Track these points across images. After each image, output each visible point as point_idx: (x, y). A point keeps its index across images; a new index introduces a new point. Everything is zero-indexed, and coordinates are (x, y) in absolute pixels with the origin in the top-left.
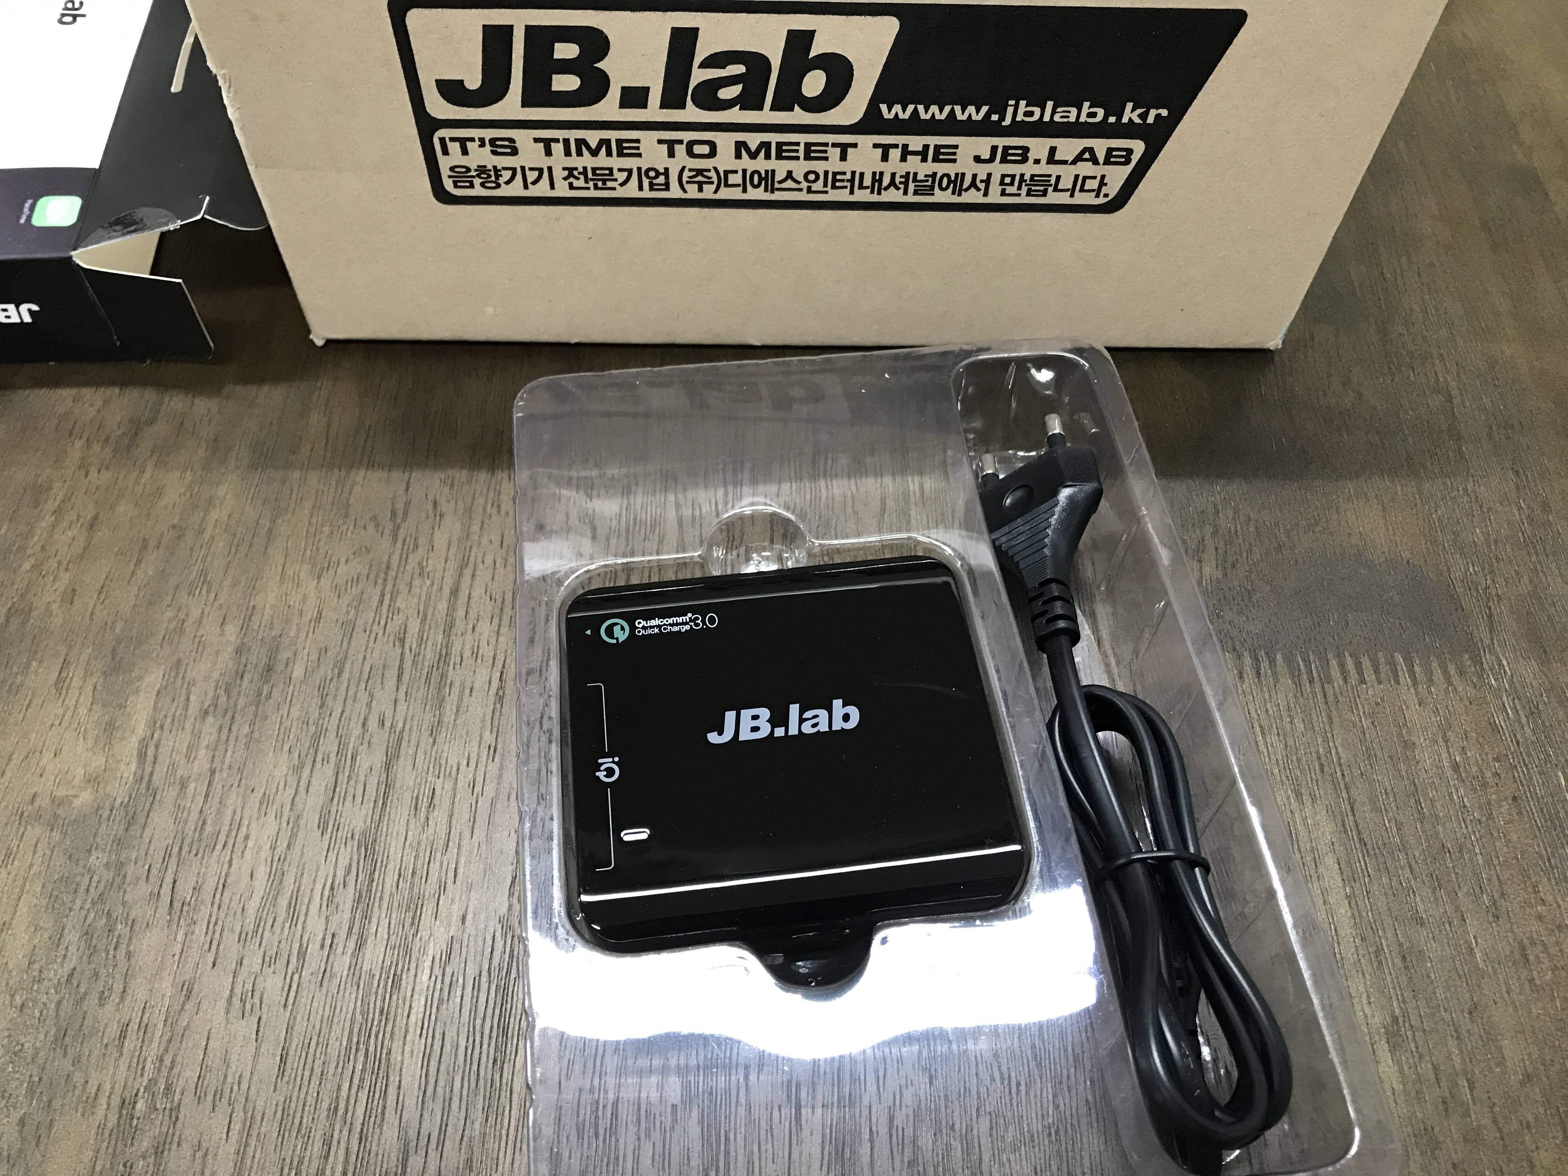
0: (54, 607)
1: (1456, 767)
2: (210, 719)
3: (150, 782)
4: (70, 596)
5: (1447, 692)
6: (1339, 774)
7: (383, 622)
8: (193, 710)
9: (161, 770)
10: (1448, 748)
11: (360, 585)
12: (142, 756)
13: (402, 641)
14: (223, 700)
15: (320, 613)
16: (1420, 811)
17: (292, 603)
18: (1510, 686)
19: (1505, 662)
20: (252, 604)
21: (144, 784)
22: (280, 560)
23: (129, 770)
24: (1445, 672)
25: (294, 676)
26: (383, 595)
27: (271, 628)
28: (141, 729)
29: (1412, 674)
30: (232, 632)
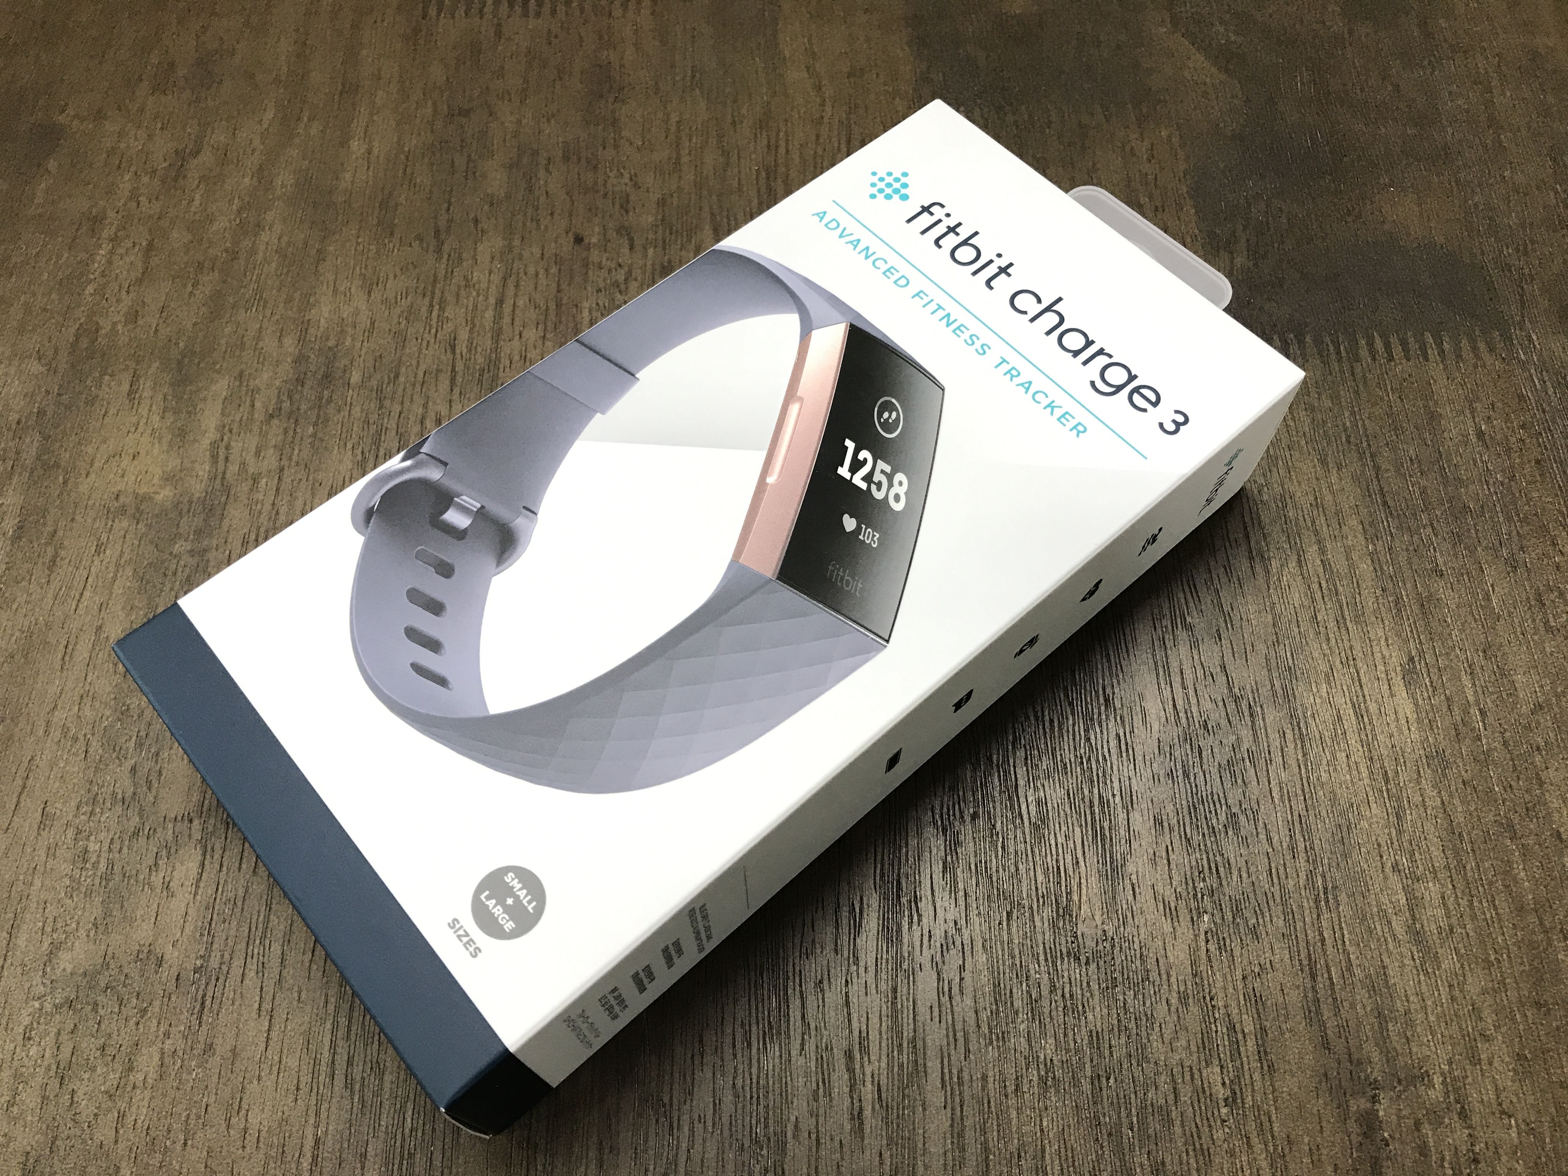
0: (119, 327)
1: (1480, 435)
2: (275, 422)
3: (223, 478)
4: (133, 317)
5: (1475, 366)
6: (1365, 444)
7: (433, 331)
8: (259, 416)
9: (233, 468)
10: (1474, 417)
11: (409, 298)
12: (214, 458)
13: (453, 349)
14: (286, 405)
15: (373, 324)
16: (1444, 477)
17: (345, 316)
18: (1538, 360)
19: (1535, 337)
20: (307, 318)
21: (218, 481)
22: (331, 277)
23: (204, 469)
24: (1475, 349)
25: (352, 381)
26: (431, 306)
27: (327, 339)
28: (212, 435)
29: (1442, 352)
30: (290, 343)
